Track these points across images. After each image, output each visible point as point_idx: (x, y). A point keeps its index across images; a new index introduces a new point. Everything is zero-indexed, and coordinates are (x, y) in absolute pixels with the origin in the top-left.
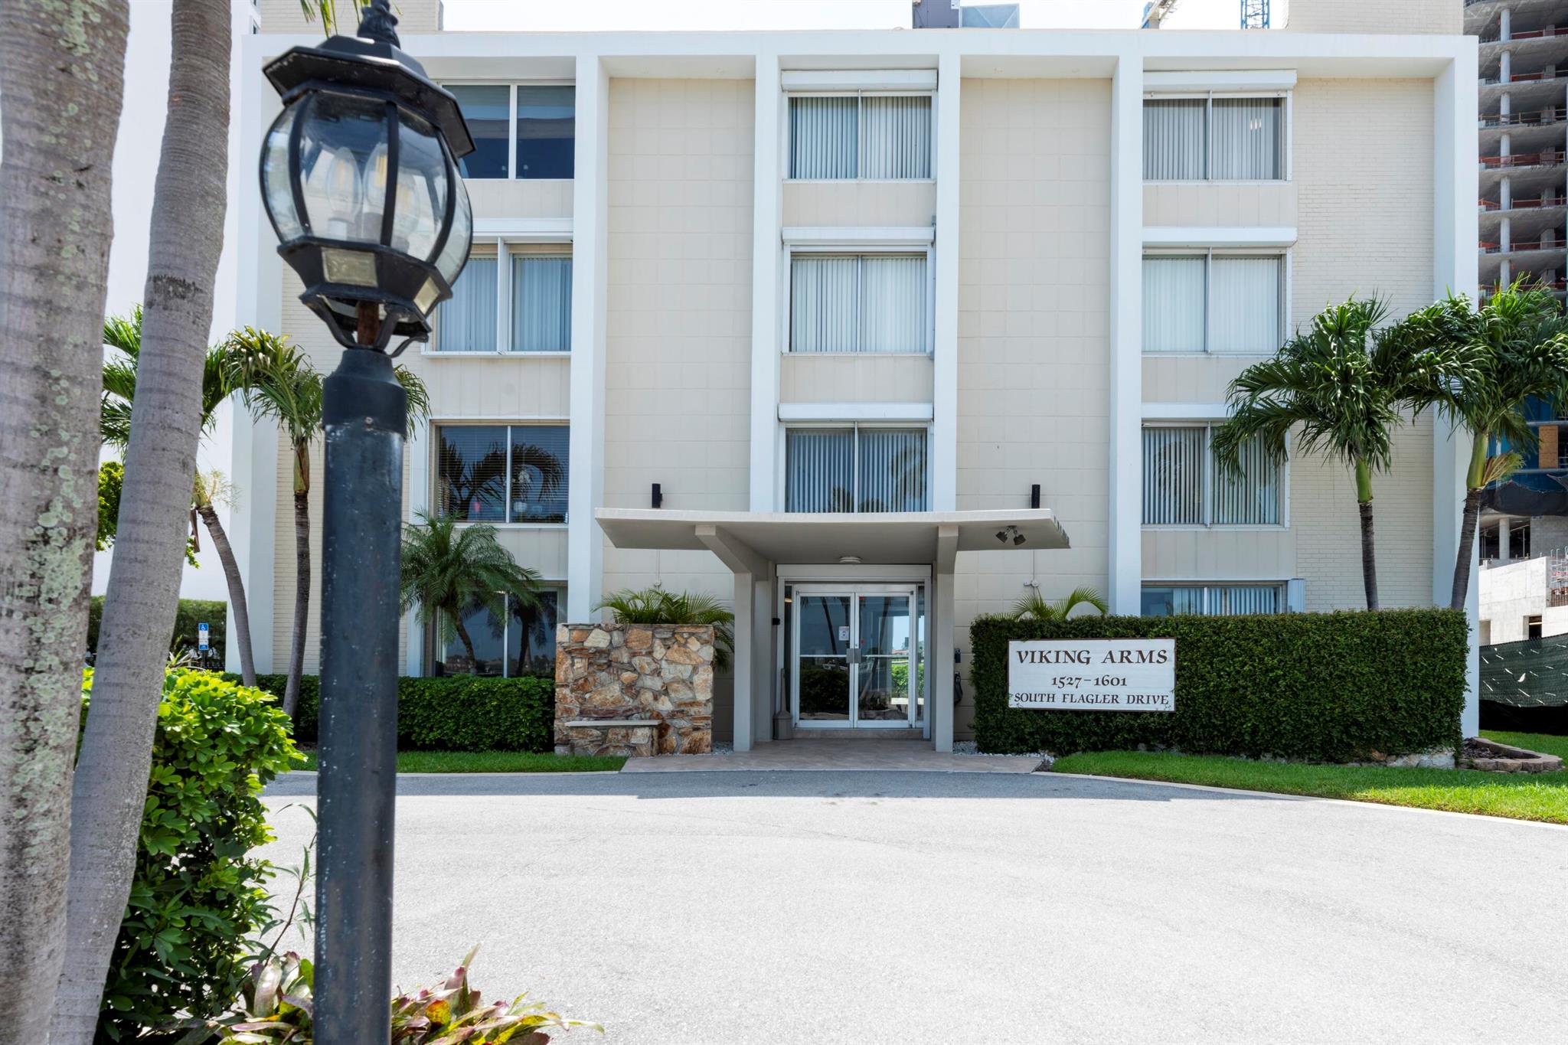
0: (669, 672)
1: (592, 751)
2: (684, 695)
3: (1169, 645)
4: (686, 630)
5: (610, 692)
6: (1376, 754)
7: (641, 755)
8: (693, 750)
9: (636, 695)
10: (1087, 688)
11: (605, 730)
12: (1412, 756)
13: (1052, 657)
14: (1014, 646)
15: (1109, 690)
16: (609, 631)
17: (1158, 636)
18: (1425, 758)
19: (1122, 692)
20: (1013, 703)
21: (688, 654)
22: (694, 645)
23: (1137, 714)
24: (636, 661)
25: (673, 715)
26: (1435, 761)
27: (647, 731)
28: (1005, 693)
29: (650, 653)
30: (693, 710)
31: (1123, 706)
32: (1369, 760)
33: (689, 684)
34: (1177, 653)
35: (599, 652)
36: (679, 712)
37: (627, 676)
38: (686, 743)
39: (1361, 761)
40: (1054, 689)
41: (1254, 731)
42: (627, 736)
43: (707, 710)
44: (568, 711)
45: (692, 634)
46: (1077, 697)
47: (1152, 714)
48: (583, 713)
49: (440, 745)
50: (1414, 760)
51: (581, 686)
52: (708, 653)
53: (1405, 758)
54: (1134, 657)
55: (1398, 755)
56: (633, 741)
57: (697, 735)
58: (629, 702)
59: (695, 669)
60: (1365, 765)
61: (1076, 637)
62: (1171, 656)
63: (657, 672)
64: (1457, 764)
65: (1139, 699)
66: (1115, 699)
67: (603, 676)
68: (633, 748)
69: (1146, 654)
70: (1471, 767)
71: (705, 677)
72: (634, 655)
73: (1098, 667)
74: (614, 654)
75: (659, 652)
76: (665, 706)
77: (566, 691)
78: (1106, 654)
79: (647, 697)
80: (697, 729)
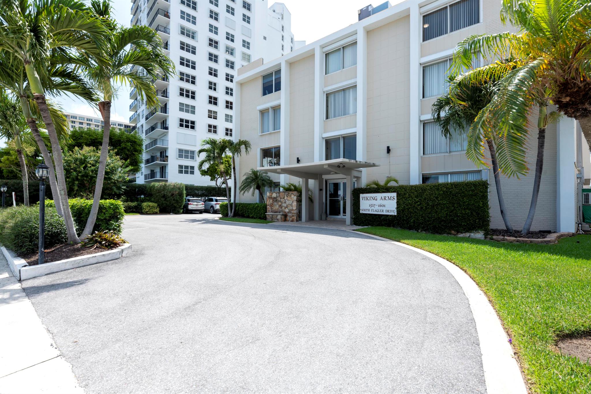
0: (288, 202)
1: (270, 220)
2: (290, 208)
3: (394, 195)
4: (291, 192)
5: (276, 207)
6: (453, 232)
7: (279, 221)
8: (292, 221)
9: (282, 207)
10: (377, 208)
11: (273, 215)
12: (466, 233)
13: (369, 198)
14: (361, 195)
15: (381, 208)
16: (276, 193)
17: (392, 192)
18: (472, 234)
19: (384, 209)
20: (361, 212)
21: (291, 198)
22: (293, 196)
23: (387, 216)
24: (281, 200)
25: (288, 213)
26: (476, 236)
27: (280, 216)
28: (359, 209)
29: (284, 198)
30: (292, 212)
31: (385, 213)
32: (451, 234)
33: (291, 205)
34: (397, 196)
35: (274, 198)
36: (290, 212)
37: (280, 203)
38: (291, 219)
39: (448, 234)
40: (369, 208)
41: (414, 222)
42: (276, 217)
43: (295, 212)
44: (269, 211)
45: (292, 194)
46: (374, 210)
47: (391, 216)
48: (272, 212)
49: (252, 217)
50: (467, 235)
51: (272, 205)
52: (295, 198)
53: (464, 234)
54: (387, 198)
55: (461, 233)
56: (278, 218)
57: (293, 217)
58: (280, 209)
59: (293, 202)
60: (450, 235)
61: (374, 193)
62: (396, 198)
63: (285, 202)
64: (486, 238)
65: (388, 211)
66: (383, 211)
67: (275, 203)
68: (278, 219)
69: (390, 197)
70: (492, 239)
71: (295, 203)
72: (281, 198)
73: (379, 202)
74: (277, 198)
75: (286, 198)
76: (287, 210)
77: (269, 207)
78: (380, 198)
79: (283, 208)
80: (293, 216)
